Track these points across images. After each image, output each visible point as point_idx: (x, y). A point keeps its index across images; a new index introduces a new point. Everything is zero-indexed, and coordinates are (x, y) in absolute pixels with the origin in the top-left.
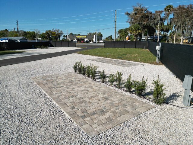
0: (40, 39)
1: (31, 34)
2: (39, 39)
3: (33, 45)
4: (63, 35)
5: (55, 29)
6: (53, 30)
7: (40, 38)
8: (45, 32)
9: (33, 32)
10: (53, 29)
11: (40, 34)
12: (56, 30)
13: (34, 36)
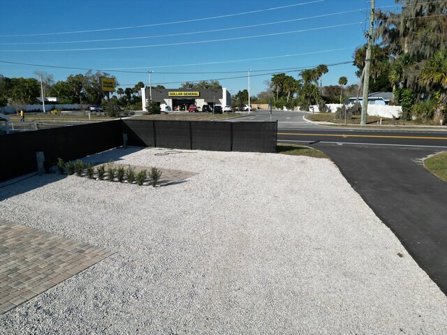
0: (55, 100)
1: (26, 84)
2: (50, 99)
3: (41, 156)
4: (116, 89)
5: (94, 73)
6: (91, 75)
7: (52, 96)
8: (65, 80)
9: (30, 79)
10: (90, 71)
11: (51, 84)
12: (97, 74)
13: (33, 91)
